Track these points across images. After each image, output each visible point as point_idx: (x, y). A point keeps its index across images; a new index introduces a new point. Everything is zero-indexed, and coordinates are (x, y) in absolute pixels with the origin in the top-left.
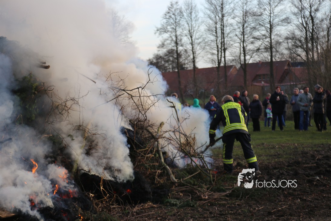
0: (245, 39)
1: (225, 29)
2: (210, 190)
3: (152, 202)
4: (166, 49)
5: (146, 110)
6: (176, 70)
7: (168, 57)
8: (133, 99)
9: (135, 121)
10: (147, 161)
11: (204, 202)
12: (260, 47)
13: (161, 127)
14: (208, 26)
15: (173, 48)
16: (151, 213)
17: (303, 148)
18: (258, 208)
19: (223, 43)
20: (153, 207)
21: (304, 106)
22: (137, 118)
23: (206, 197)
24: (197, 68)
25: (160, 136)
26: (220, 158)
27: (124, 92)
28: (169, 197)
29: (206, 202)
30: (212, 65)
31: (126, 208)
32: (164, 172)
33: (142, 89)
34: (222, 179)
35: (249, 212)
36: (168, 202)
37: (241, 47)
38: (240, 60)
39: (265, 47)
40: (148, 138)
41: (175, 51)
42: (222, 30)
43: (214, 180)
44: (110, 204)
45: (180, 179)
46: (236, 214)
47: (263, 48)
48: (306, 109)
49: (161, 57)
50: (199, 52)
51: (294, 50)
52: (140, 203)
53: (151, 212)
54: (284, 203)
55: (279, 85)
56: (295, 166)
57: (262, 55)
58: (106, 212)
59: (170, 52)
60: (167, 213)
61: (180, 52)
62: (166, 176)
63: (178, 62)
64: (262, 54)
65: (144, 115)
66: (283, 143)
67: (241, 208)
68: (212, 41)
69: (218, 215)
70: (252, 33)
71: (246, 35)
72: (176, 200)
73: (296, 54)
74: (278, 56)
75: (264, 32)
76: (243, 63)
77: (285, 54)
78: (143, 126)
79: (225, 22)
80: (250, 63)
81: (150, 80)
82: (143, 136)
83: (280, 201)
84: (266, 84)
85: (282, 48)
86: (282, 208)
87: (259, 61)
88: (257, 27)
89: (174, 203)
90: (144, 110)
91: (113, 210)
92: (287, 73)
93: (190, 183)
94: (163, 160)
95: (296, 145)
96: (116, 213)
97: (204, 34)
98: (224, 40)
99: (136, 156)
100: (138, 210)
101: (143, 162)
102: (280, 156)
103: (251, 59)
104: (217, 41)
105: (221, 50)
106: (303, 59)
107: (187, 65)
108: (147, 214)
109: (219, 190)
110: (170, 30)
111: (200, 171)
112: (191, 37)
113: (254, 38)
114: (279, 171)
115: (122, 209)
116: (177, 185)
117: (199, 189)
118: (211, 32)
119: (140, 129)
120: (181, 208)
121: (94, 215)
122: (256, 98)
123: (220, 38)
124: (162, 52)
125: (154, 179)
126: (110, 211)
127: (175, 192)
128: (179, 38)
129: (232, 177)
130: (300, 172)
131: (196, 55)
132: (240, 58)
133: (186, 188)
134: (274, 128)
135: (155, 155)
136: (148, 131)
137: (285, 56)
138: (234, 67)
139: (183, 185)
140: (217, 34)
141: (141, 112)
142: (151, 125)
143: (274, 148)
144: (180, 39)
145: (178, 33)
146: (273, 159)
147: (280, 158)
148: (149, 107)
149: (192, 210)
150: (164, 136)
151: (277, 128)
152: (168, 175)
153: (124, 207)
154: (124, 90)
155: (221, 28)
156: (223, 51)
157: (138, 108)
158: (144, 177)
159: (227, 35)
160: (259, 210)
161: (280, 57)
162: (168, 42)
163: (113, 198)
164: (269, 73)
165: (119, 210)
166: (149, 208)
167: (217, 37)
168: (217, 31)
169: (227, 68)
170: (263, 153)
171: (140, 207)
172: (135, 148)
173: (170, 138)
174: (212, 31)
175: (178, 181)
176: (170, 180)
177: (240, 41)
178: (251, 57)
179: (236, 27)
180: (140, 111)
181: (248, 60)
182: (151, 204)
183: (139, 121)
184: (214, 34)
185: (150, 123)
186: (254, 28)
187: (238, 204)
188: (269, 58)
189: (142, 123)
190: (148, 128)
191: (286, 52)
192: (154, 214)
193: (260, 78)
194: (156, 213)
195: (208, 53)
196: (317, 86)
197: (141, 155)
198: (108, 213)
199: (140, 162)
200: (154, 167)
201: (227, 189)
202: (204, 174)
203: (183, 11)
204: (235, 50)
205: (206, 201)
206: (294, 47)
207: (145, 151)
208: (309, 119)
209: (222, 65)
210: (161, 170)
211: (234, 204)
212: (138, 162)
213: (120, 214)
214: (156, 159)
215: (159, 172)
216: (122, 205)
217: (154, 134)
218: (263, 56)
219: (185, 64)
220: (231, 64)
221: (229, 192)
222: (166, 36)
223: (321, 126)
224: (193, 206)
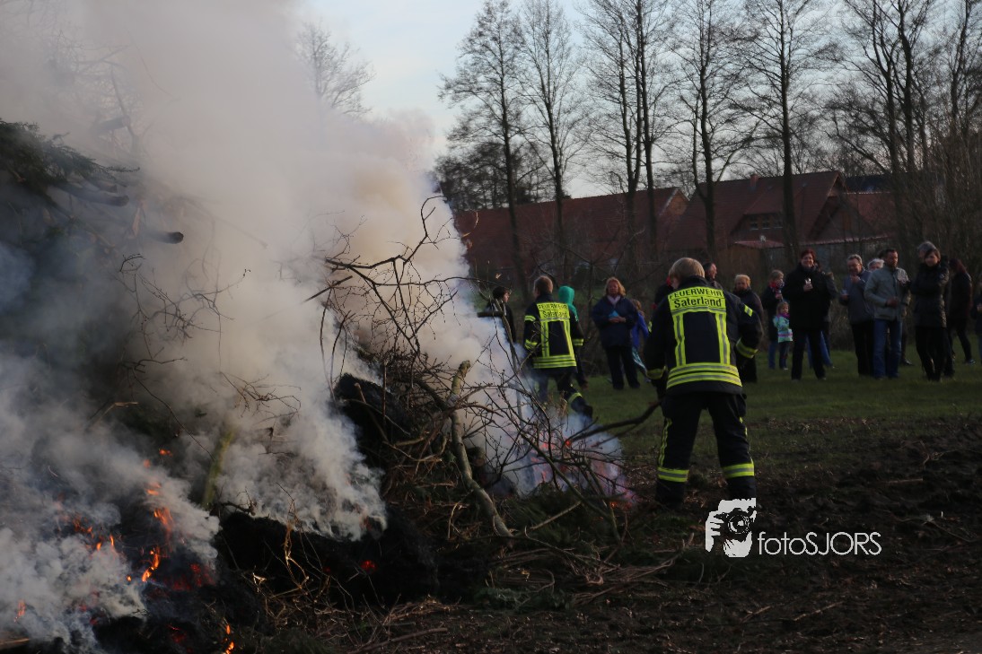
0: (709, 108)
1: (648, 80)
2: (610, 561)
3: (440, 597)
4: (473, 143)
5: (418, 325)
6: (506, 205)
7: (482, 166)
8: (377, 293)
9: (385, 358)
10: (422, 475)
11: (594, 595)
12: (752, 133)
13: (464, 375)
14: (597, 71)
15: (495, 139)
16: (436, 630)
17: (885, 430)
18: (754, 611)
19: (643, 123)
20: (441, 612)
21: (886, 306)
22: (390, 349)
23: (599, 579)
24: (568, 197)
25: (460, 400)
26: (639, 463)
27: (351, 272)
28: (490, 583)
29: (599, 594)
30: (611, 188)
31: (360, 616)
32: (472, 508)
33: (404, 264)
34: (645, 525)
35: (727, 622)
36: (486, 596)
37: (697, 134)
38: (695, 172)
39: (768, 133)
40: (423, 408)
41: (501, 148)
42: (641, 83)
43: (621, 530)
44: (314, 606)
45: (520, 528)
46: (688, 629)
47: (763, 135)
48: (892, 314)
49: (459, 166)
50: (573, 151)
51: (853, 141)
52: (403, 601)
53: (436, 626)
54: (829, 594)
55: (811, 243)
56: (863, 484)
57: (758, 157)
58: (302, 628)
59: (487, 151)
60: (484, 628)
61: (517, 151)
62: (480, 520)
63: (509, 180)
64: (758, 152)
65: (413, 341)
66: (825, 417)
67: (702, 612)
68: (609, 115)
69: (637, 632)
70: (728, 92)
71: (709, 96)
72: (510, 590)
73: (860, 152)
74: (806, 160)
75: (763, 89)
76: (701, 180)
77: (826, 153)
78: (410, 373)
79: (647, 60)
80: (722, 179)
81: (427, 235)
82: (410, 401)
83: (819, 589)
84: (771, 244)
85: (817, 134)
86: (824, 609)
87: (750, 173)
88: (743, 73)
89: (505, 598)
90: (410, 324)
91: (322, 623)
92: (833, 209)
93: (552, 540)
94: (469, 473)
95: (864, 421)
96: (332, 631)
97: (586, 95)
98: (646, 115)
99: (388, 461)
100: (398, 621)
101: (409, 479)
102: (816, 456)
103: (728, 168)
104: (624, 116)
105: (639, 143)
106: (880, 165)
107: (538, 188)
108: (425, 632)
109: (638, 560)
110: (486, 85)
111: (579, 503)
112: (549, 106)
113: (734, 106)
114: (813, 501)
115: (348, 620)
116: (511, 546)
117: (578, 556)
118: (607, 91)
119: (399, 381)
120: (524, 613)
121: (267, 638)
122: (743, 284)
123: (634, 109)
124: (463, 151)
125: (444, 528)
126: (313, 624)
127: (506, 566)
128: (512, 108)
129: (674, 520)
130: (877, 502)
131: (564, 158)
132: (694, 166)
133: (539, 553)
134: (796, 373)
135: (445, 457)
136: (424, 386)
137: (826, 158)
138: (675, 192)
139: (532, 546)
140: (624, 97)
141: (404, 330)
142: (433, 367)
143: (797, 431)
144: (514, 112)
145: (509, 95)
146: (797, 465)
147: (816, 460)
148: (426, 315)
149: (556, 618)
150: (470, 400)
151: (808, 373)
152: (485, 516)
153: (355, 614)
154: (350, 267)
155: (636, 78)
156: (642, 147)
157: (393, 318)
158: (413, 523)
159: (653, 98)
160: (758, 616)
161: (813, 160)
162: (482, 120)
163: (322, 586)
164: (781, 210)
165: (342, 623)
166: (429, 615)
167: (625, 104)
168: (626, 86)
169: (655, 195)
170: (768, 447)
171: (403, 612)
172: (385, 437)
173: (489, 407)
174: (610, 87)
175: (514, 533)
176: (491, 530)
177: (692, 116)
178: (727, 164)
179: (682, 75)
180: (398, 327)
181: (719, 172)
182: (434, 602)
183: (397, 357)
184: (617, 95)
185: (430, 362)
186: (735, 78)
187: (693, 601)
188: (781, 164)
189: (406, 363)
190: (424, 378)
191: (829, 146)
192: (445, 632)
193: (756, 226)
194: (449, 629)
195: (598, 153)
196: (926, 245)
197: (404, 459)
198: (309, 633)
199: (401, 480)
200: (443, 494)
201: (661, 555)
202: (592, 512)
203: (522, 27)
204: (680, 144)
205: (600, 591)
206: (854, 132)
207: (415, 445)
208: (900, 343)
209: (641, 186)
210: (464, 502)
211: (681, 600)
212: (395, 480)
213: (343, 633)
214: (449, 470)
215: (457, 508)
216: (350, 607)
217: (443, 396)
218: (762, 160)
219: (530, 187)
220: (669, 185)
221: (668, 564)
222: (473, 103)
223: (937, 364)
224: (562, 607)
